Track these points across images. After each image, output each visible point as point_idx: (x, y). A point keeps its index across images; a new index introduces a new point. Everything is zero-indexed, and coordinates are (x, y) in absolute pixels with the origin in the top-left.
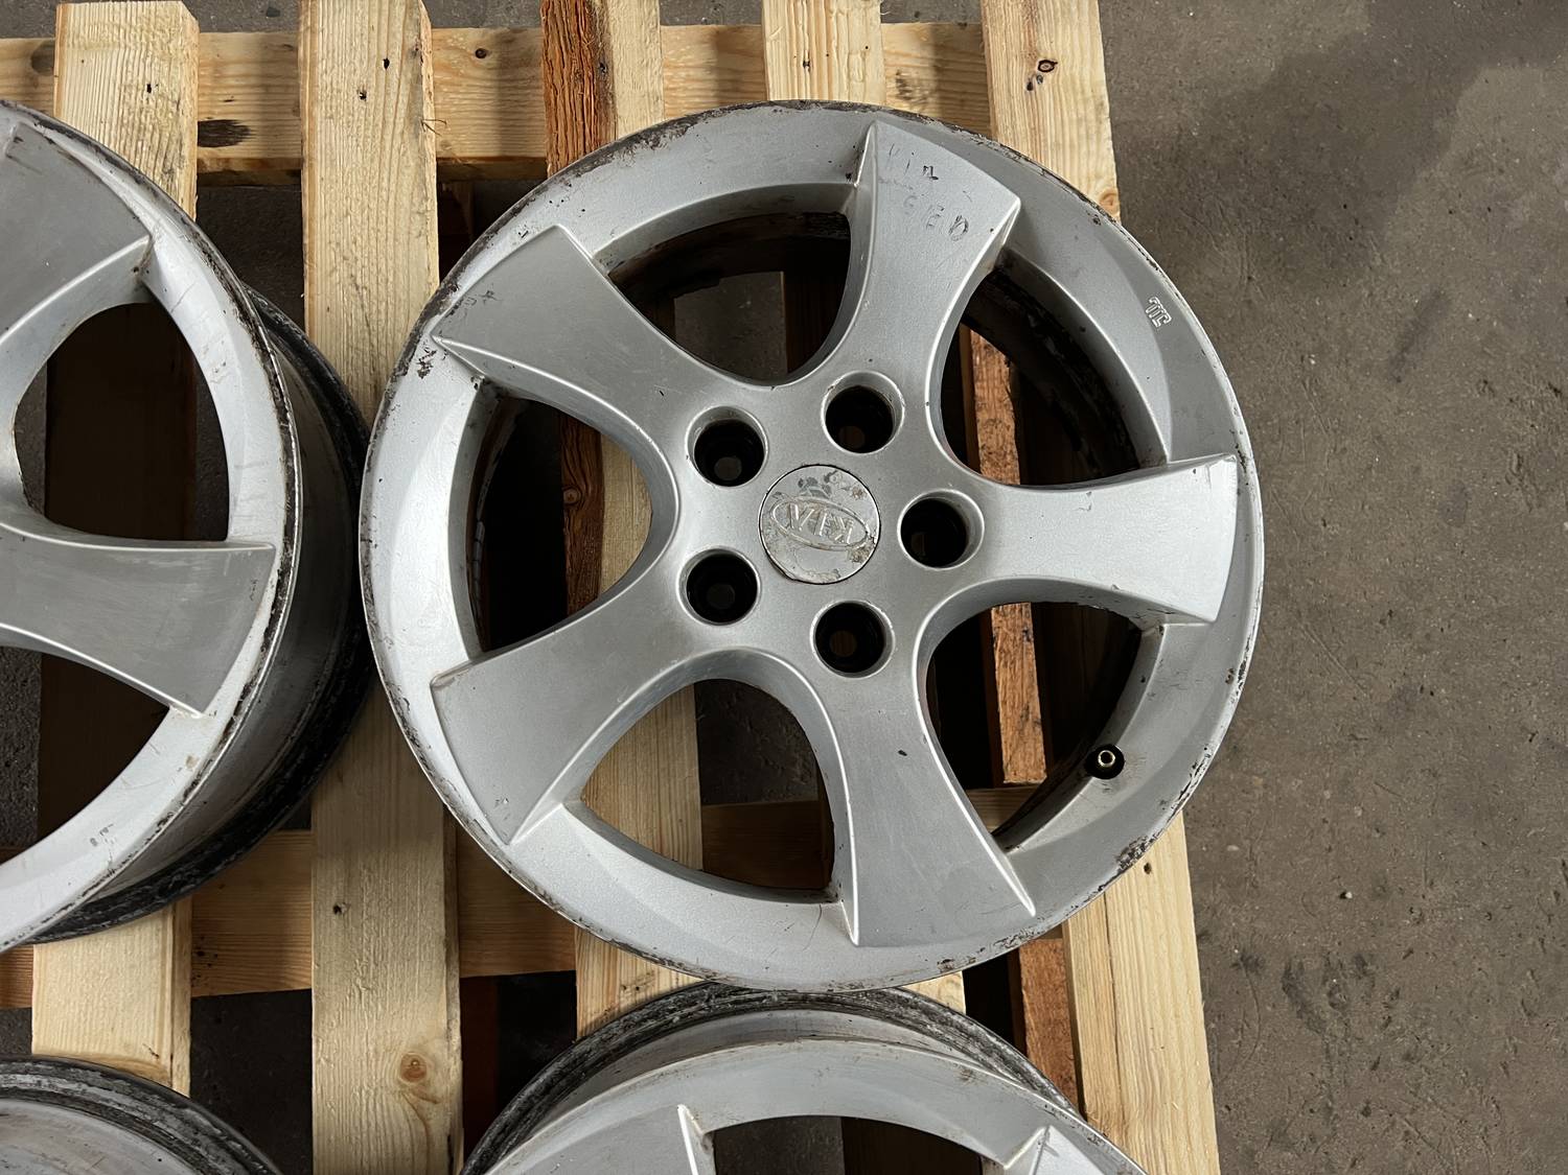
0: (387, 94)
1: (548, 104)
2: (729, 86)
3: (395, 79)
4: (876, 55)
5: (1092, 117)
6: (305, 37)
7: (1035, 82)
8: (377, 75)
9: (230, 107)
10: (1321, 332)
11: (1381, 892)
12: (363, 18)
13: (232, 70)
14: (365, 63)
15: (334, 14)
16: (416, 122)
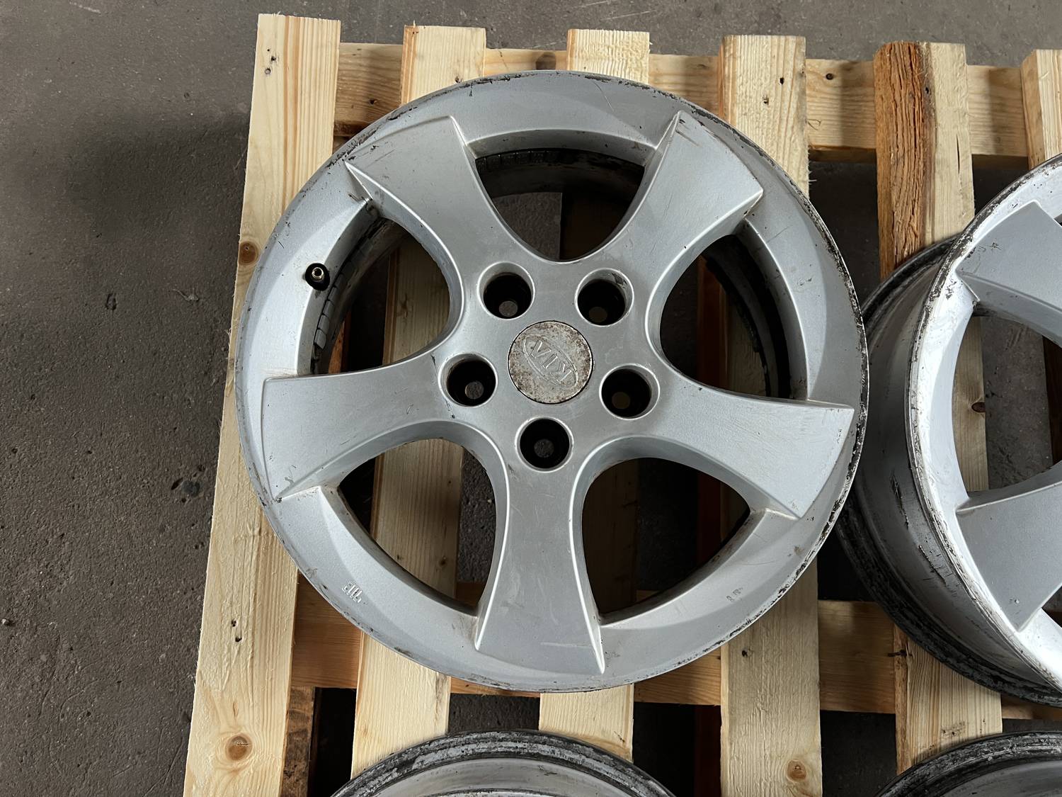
0: (782, 101)
2: (997, 107)
3: (788, 92)
6: (729, 60)
8: (776, 88)
12: (767, 50)
13: (667, 79)
14: (768, 80)
15: (748, 46)
16: (802, 120)
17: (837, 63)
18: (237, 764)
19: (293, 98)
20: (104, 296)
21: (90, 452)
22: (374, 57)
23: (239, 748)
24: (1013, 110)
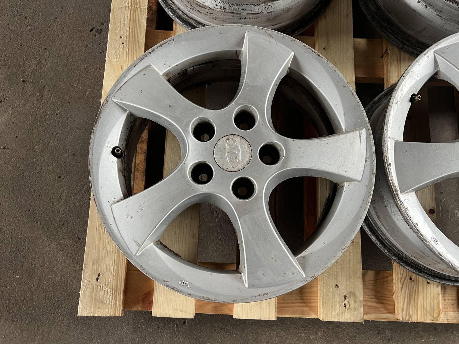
21: (56, 18)
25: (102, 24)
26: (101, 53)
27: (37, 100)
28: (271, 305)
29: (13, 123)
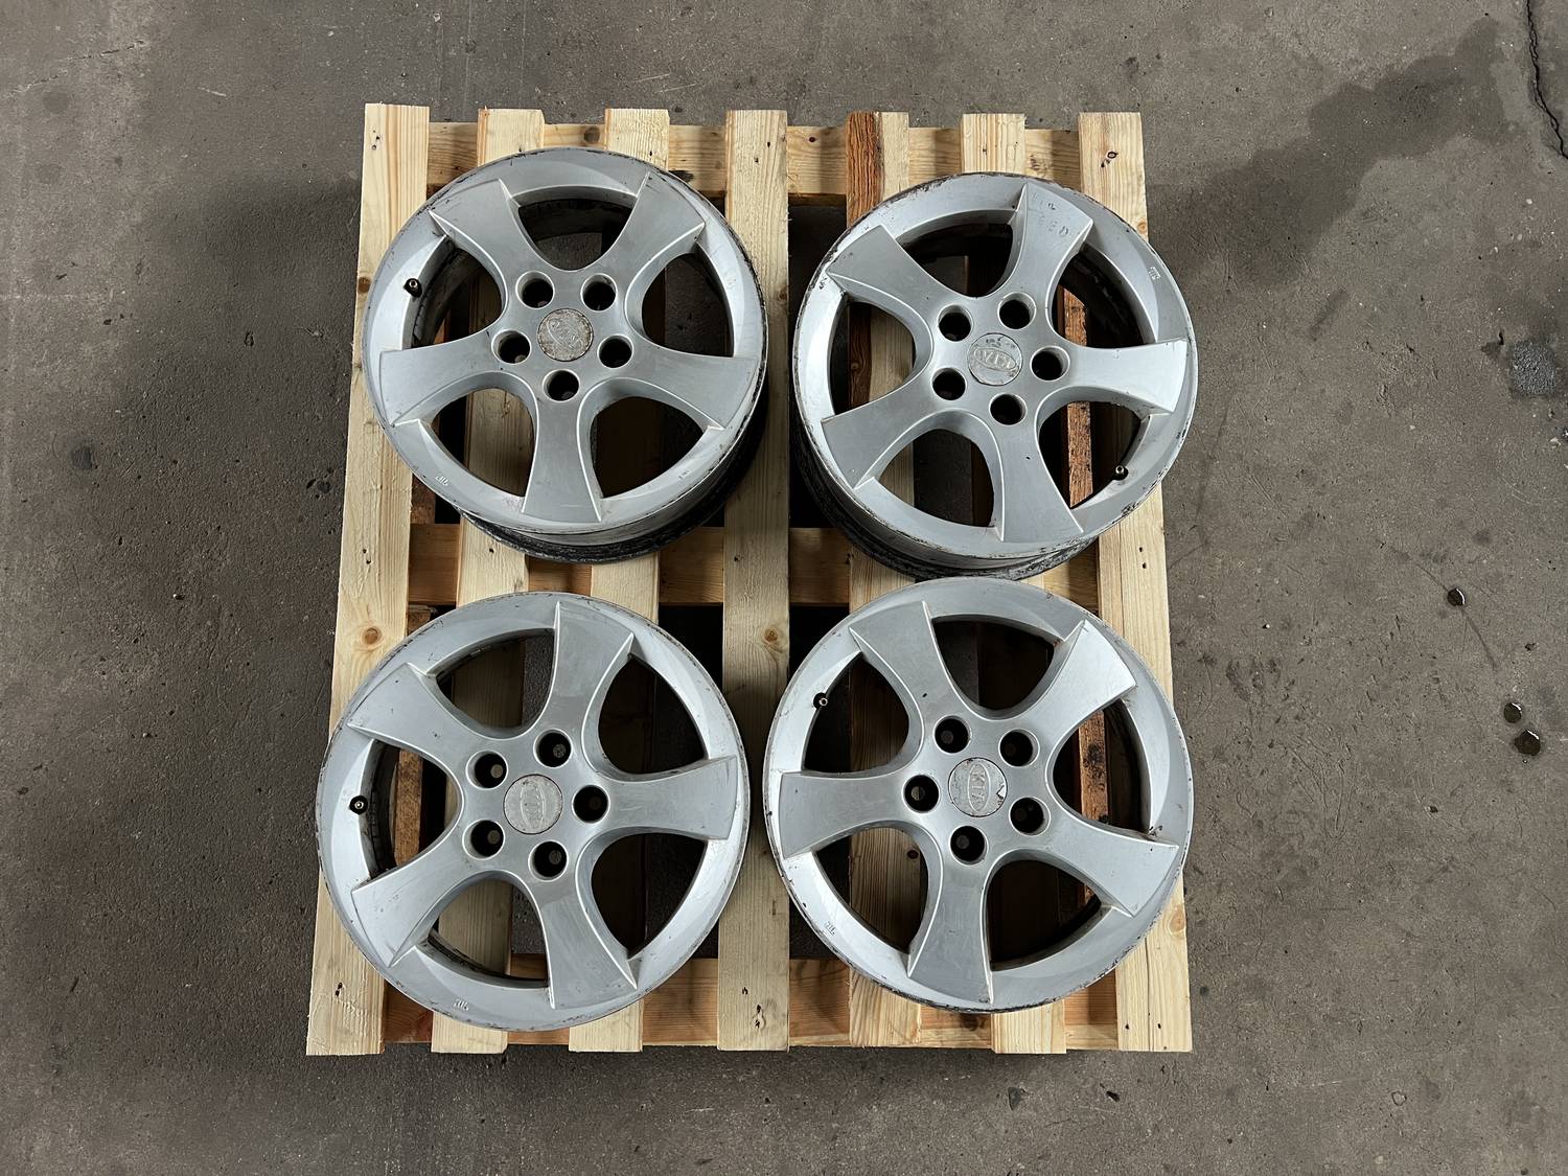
0: (769, 159)
1: (850, 167)
2: (941, 160)
3: (773, 152)
4: (1021, 146)
5: (1135, 183)
6: (729, 129)
7: (1105, 164)
8: (764, 150)
9: (684, 164)
10: (1271, 310)
11: (1287, 625)
12: (757, 121)
13: (685, 145)
14: (758, 144)
15: (743, 118)
16: (783, 175)
17: (819, 129)
18: (371, 647)
19: (394, 168)
20: (243, 334)
21: (238, 461)
22: (457, 132)
23: (372, 636)
24: (954, 161)
25: (330, 471)
26: (330, 533)
27: (209, 637)
28: (632, 1025)
29: (164, 684)
